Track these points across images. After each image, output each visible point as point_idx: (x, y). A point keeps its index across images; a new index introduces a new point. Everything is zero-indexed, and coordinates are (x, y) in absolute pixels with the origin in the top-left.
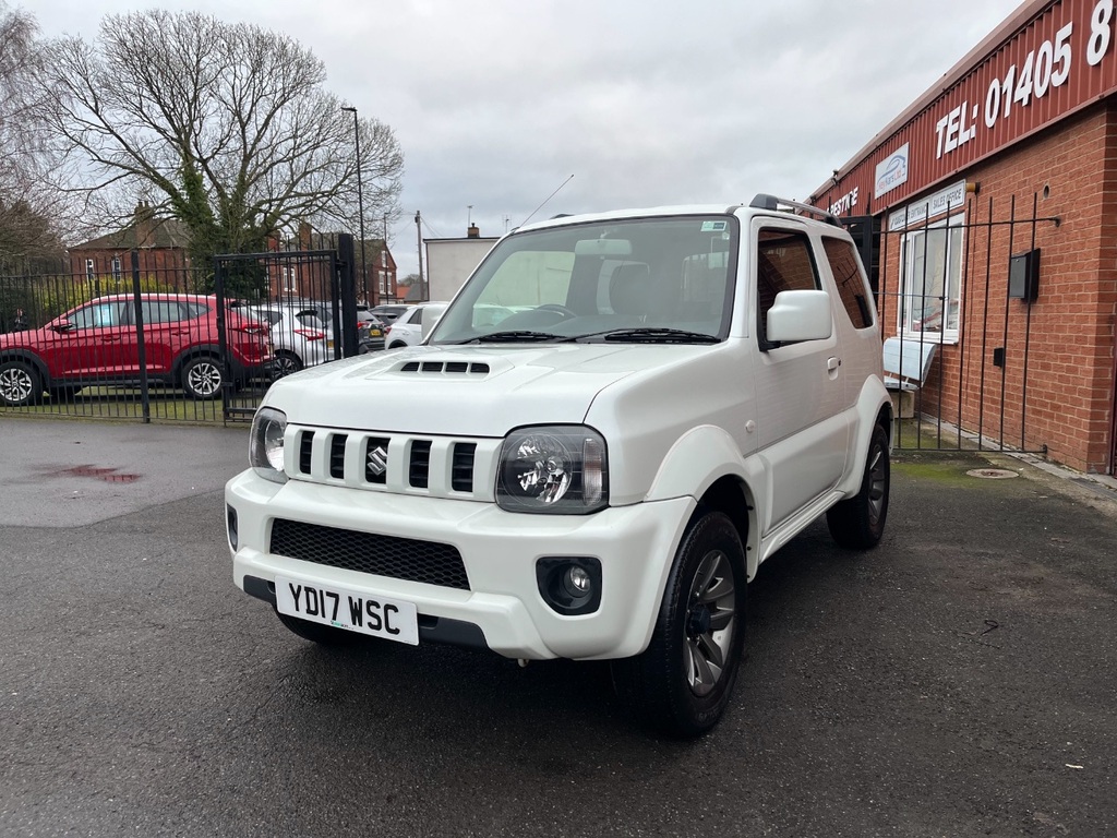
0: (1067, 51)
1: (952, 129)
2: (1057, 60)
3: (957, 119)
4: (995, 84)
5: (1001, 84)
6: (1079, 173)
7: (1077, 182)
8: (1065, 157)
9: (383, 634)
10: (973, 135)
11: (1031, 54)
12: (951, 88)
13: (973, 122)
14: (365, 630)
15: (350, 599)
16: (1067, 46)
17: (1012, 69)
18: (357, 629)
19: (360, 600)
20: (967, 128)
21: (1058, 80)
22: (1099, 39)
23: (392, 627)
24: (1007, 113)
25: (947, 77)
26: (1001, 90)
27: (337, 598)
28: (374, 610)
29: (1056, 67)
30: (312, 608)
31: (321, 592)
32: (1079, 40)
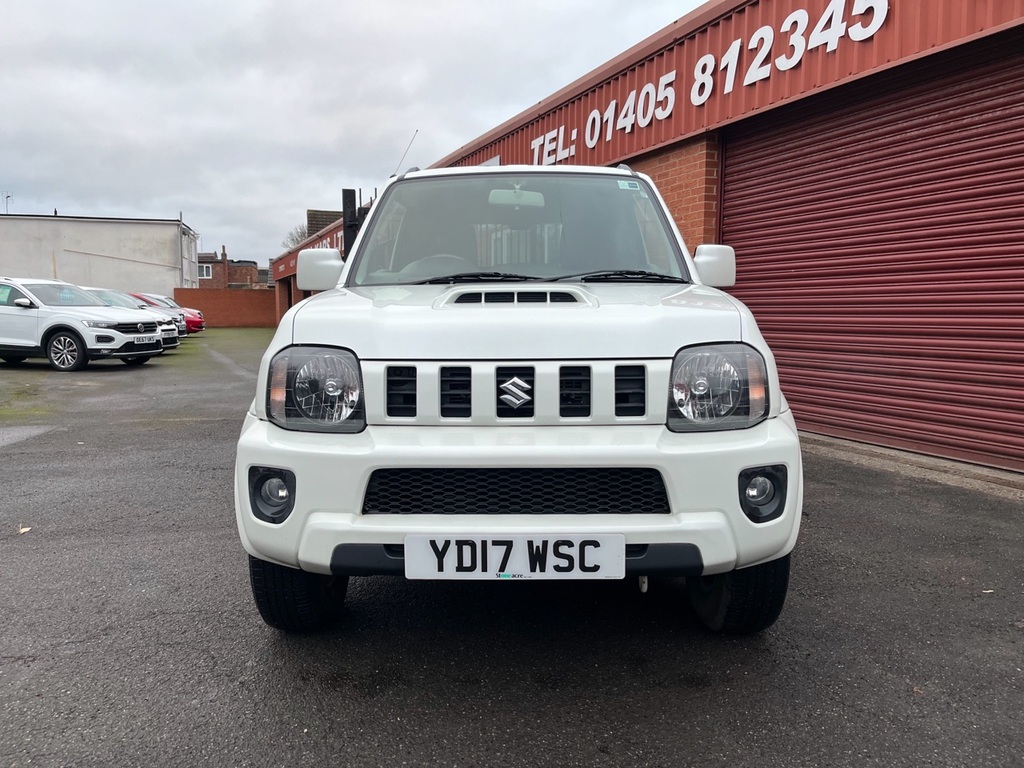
0: (671, 93)
1: (548, 147)
2: (660, 98)
3: (555, 139)
4: (595, 114)
5: (602, 115)
6: (680, 187)
7: (679, 194)
8: (666, 175)
9: (577, 574)
10: (573, 153)
11: (633, 93)
12: (547, 114)
13: (572, 143)
14: (550, 574)
15: (530, 543)
16: (671, 90)
17: (613, 104)
18: (538, 576)
19: (545, 543)
20: (565, 147)
21: (661, 114)
22: (703, 86)
23: (588, 563)
24: (609, 137)
25: (541, 105)
26: (602, 119)
27: (509, 545)
28: (563, 549)
29: (659, 104)
30: (467, 562)
31: (484, 543)
32: (682, 85)
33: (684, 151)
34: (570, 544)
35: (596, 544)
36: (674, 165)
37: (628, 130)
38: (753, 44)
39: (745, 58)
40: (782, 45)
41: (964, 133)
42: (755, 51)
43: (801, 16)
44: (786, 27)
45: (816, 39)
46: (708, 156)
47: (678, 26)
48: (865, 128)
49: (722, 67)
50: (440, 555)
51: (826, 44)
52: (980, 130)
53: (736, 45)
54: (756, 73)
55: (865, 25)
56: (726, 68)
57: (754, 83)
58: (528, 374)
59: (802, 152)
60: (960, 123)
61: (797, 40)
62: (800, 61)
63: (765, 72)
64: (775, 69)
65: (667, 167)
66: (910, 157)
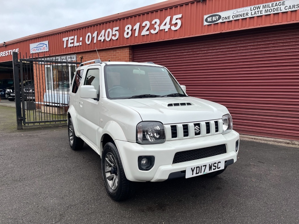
0: (117, 33)
1: (70, 41)
3: (73, 39)
4: (89, 34)
10: (81, 44)
11: (104, 31)
12: (69, 31)
13: (81, 41)
14: (212, 171)
15: (209, 165)
17: (96, 33)
19: (212, 164)
20: (77, 42)
21: (114, 38)
22: (128, 33)
23: (219, 167)
24: (95, 42)
26: (92, 36)
27: (206, 166)
28: (215, 165)
29: (113, 35)
30: (198, 172)
31: (201, 166)
32: (121, 31)
33: (122, 49)
34: (216, 163)
35: (220, 162)
36: (118, 53)
37: (102, 41)
38: (144, 25)
39: (141, 28)
40: (152, 27)
41: (198, 55)
42: (144, 27)
43: (158, 21)
44: (153, 22)
45: (162, 27)
46: (130, 52)
47: (119, 15)
48: (173, 51)
49: (134, 29)
50: (193, 171)
51: (165, 29)
52: (201, 55)
53: (138, 24)
54: (144, 32)
55: (175, 27)
56: (135, 29)
57: (144, 35)
58: (198, 125)
59: (156, 54)
60: (196, 53)
61: (156, 26)
62: (158, 32)
63: (148, 33)
64: (150, 33)
65: (116, 53)
66: (185, 59)
